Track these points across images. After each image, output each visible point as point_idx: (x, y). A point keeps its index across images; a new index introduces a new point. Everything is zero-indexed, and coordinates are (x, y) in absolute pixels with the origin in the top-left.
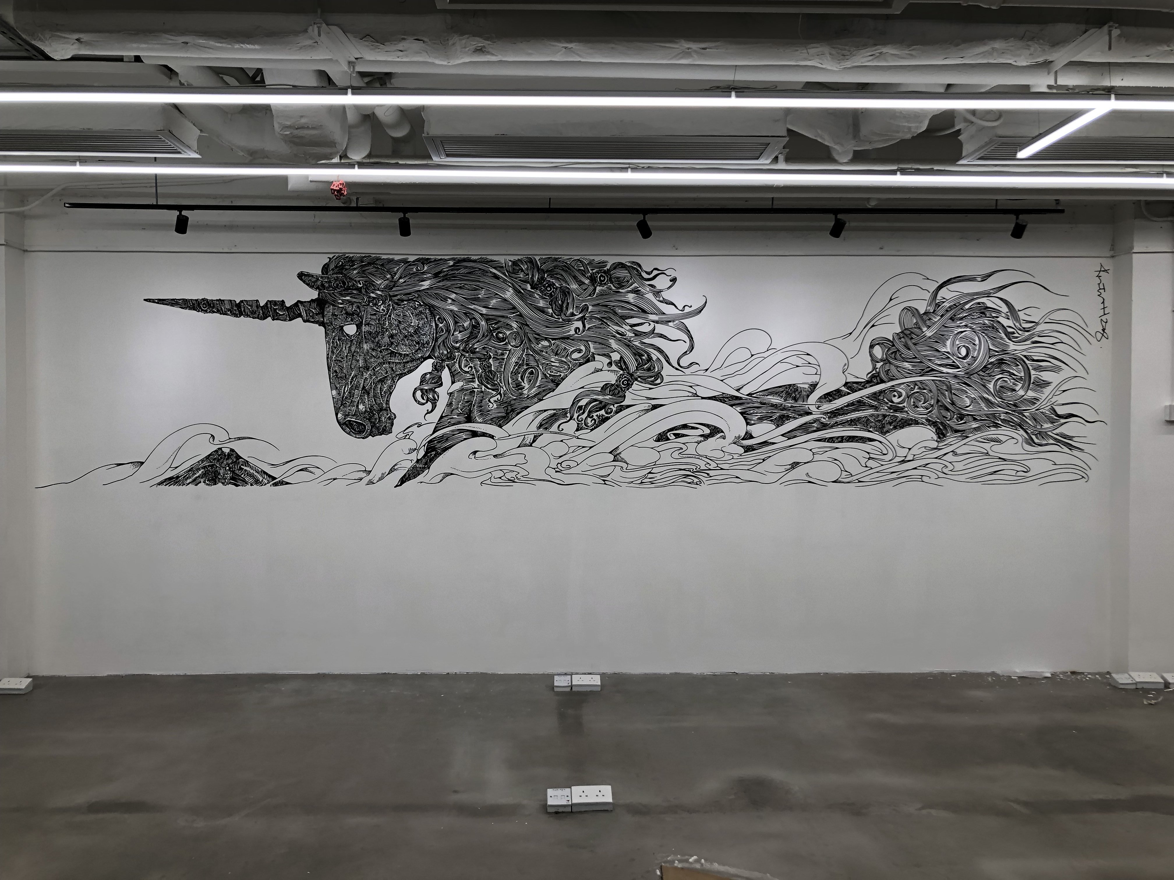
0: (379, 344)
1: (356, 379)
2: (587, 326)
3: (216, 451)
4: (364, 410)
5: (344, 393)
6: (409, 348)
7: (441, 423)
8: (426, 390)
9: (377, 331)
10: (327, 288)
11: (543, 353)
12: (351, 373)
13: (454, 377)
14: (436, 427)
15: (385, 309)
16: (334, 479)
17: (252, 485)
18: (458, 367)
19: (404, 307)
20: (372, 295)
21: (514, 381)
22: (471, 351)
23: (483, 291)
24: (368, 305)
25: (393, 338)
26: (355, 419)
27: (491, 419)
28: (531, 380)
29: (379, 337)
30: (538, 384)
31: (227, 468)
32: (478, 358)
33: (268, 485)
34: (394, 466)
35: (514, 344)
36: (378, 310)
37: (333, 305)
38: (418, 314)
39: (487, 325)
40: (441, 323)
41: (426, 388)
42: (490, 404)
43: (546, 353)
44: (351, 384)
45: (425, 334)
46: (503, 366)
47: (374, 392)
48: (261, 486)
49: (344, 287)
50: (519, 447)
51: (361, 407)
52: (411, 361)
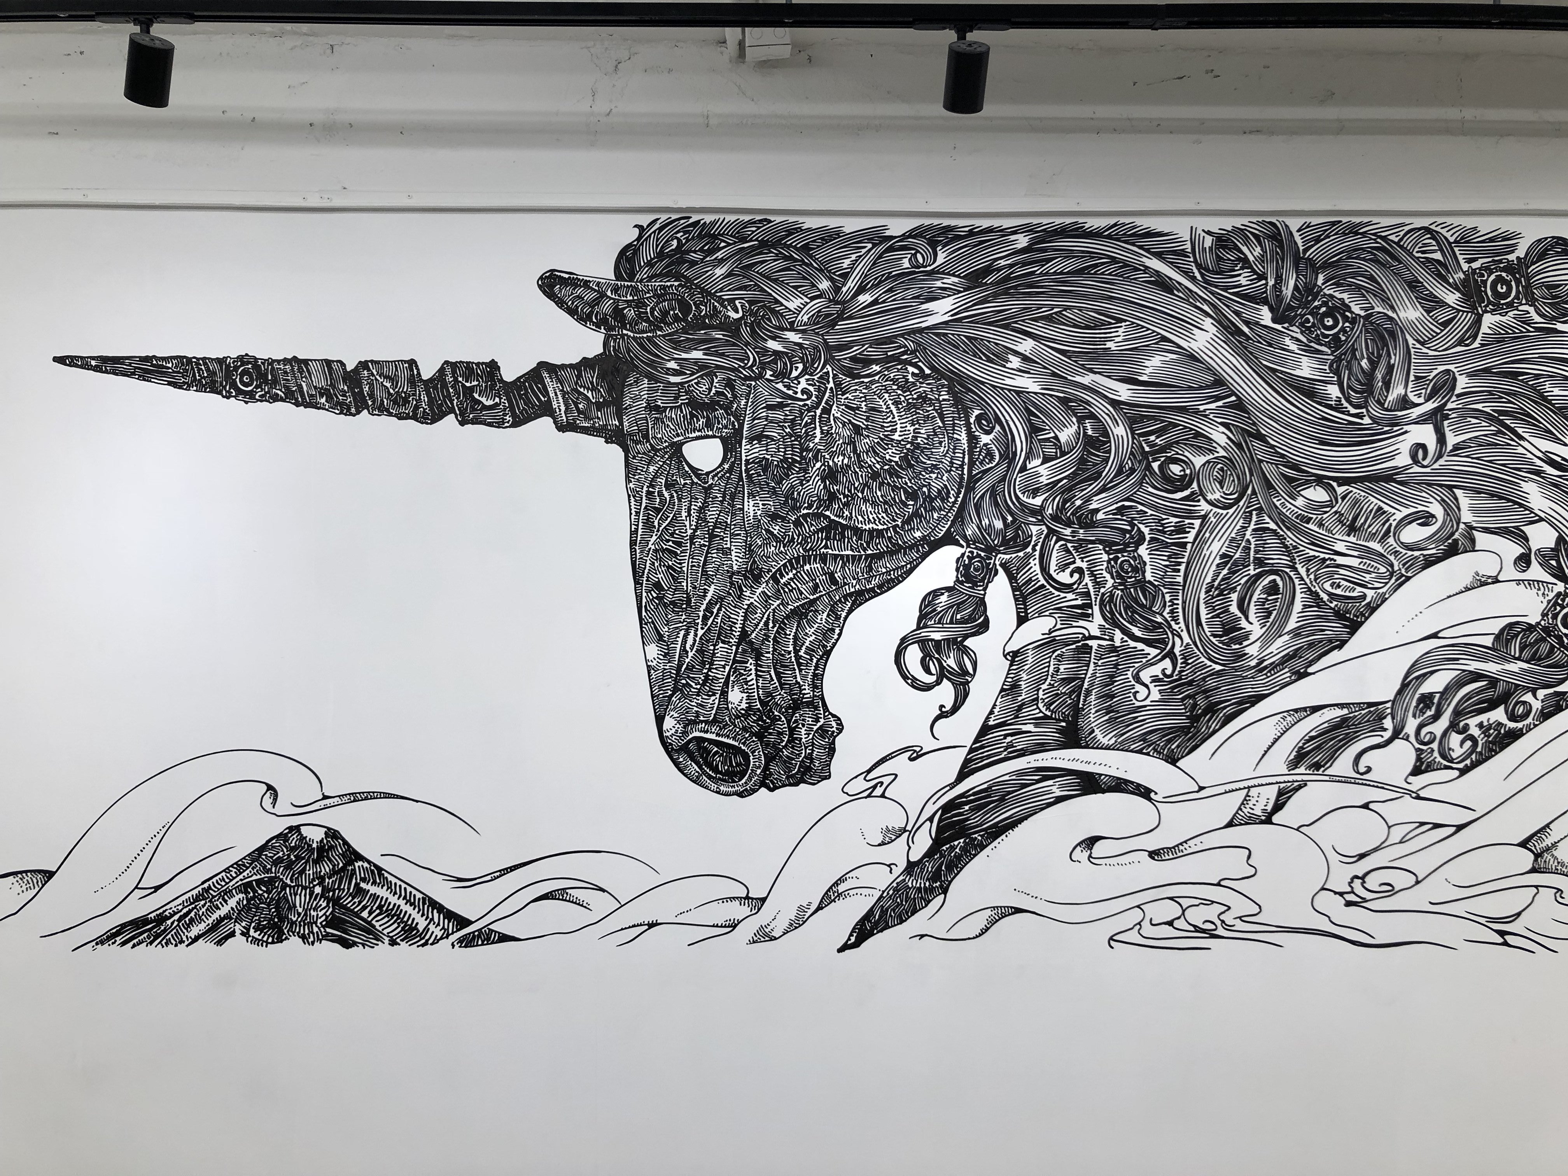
0: (793, 499)
1: (719, 609)
2: (1452, 440)
3: (282, 837)
4: (744, 705)
5: (684, 650)
6: (886, 511)
7: (982, 747)
8: (938, 643)
9: (785, 460)
10: (633, 324)
11: (1310, 526)
12: (705, 592)
13: (1024, 604)
14: (967, 762)
15: (811, 388)
16: (651, 925)
17: (393, 943)
18: (1038, 571)
19: (871, 382)
20: (773, 345)
21: (1218, 616)
22: (1079, 518)
23: (1121, 330)
24: (760, 376)
25: (835, 481)
26: (718, 735)
27: (1143, 738)
28: (1270, 613)
29: (794, 479)
30: (1292, 624)
31: (318, 890)
32: (1101, 542)
33: (446, 943)
34: (836, 884)
35: (1218, 495)
36: (790, 392)
37: (651, 378)
38: (914, 406)
39: (1133, 438)
40: (988, 433)
41: (937, 636)
42: (1138, 687)
43: (1321, 525)
44: (704, 623)
45: (935, 467)
46: (1182, 568)
47: (775, 650)
48: (423, 945)
49: (686, 320)
50: (1230, 824)
51: (736, 696)
52: (891, 553)
